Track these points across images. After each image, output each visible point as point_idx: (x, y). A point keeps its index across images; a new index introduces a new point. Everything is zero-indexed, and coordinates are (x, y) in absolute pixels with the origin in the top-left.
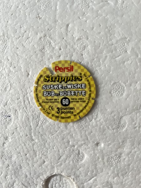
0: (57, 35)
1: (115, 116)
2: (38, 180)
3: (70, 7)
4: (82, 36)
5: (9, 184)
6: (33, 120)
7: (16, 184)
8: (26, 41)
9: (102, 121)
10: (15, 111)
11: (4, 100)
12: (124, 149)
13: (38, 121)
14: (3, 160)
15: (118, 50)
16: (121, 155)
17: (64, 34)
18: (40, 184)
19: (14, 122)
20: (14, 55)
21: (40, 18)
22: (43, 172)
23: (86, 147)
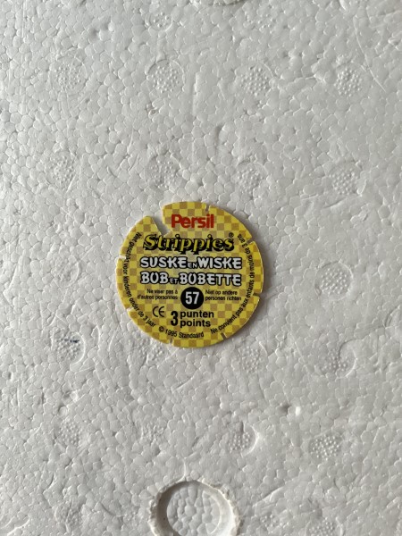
0: (193, 149)
1: (327, 341)
2: (142, 496)
3: (226, 86)
4: (251, 154)
5: (69, 509)
6: (132, 350)
7: (86, 507)
8: (119, 165)
9: (297, 353)
10: (89, 329)
11: (63, 301)
12: (347, 420)
13: (146, 354)
14: (57, 447)
15: (336, 189)
16: (341, 434)
17: (209, 148)
18: (147, 506)
19: (86, 355)
20: (89, 195)
21: (154, 112)
22: (154, 475)
23: (257, 414)
